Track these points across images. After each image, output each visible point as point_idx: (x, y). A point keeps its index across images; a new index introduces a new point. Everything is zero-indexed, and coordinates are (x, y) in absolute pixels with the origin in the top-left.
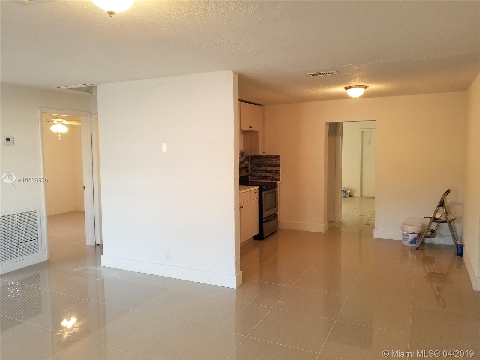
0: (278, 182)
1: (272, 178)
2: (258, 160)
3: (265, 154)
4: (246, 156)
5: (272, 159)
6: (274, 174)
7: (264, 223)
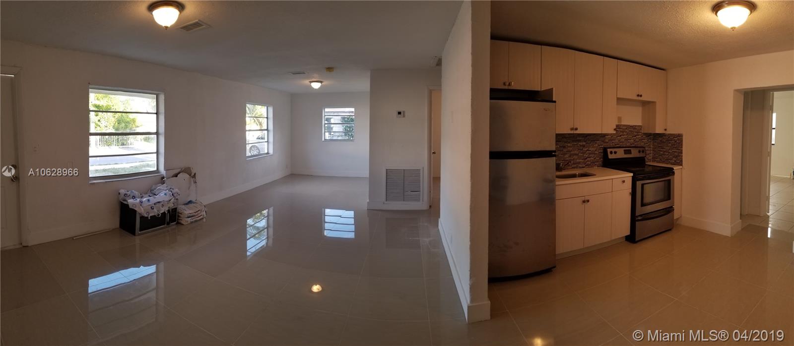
0: (676, 168)
1: (673, 161)
2: (660, 139)
3: (668, 132)
4: (645, 134)
5: (675, 138)
6: (676, 157)
7: (637, 223)
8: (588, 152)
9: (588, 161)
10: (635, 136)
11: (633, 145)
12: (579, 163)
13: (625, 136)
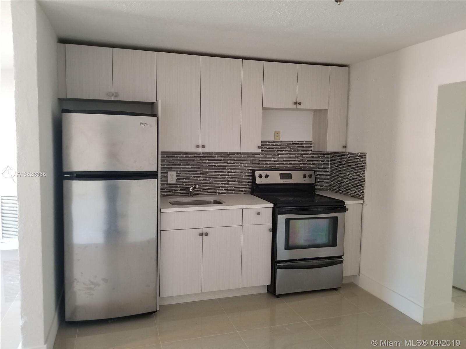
2: (339, 160)
3: (347, 151)
4: (316, 153)
5: (355, 160)
8: (230, 174)
9: (231, 185)
10: (302, 155)
11: (297, 168)
12: (218, 188)
13: (285, 156)
